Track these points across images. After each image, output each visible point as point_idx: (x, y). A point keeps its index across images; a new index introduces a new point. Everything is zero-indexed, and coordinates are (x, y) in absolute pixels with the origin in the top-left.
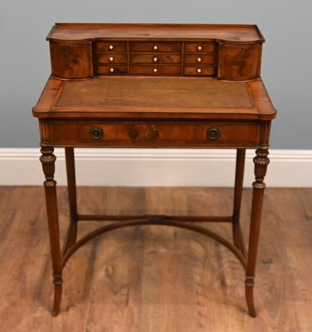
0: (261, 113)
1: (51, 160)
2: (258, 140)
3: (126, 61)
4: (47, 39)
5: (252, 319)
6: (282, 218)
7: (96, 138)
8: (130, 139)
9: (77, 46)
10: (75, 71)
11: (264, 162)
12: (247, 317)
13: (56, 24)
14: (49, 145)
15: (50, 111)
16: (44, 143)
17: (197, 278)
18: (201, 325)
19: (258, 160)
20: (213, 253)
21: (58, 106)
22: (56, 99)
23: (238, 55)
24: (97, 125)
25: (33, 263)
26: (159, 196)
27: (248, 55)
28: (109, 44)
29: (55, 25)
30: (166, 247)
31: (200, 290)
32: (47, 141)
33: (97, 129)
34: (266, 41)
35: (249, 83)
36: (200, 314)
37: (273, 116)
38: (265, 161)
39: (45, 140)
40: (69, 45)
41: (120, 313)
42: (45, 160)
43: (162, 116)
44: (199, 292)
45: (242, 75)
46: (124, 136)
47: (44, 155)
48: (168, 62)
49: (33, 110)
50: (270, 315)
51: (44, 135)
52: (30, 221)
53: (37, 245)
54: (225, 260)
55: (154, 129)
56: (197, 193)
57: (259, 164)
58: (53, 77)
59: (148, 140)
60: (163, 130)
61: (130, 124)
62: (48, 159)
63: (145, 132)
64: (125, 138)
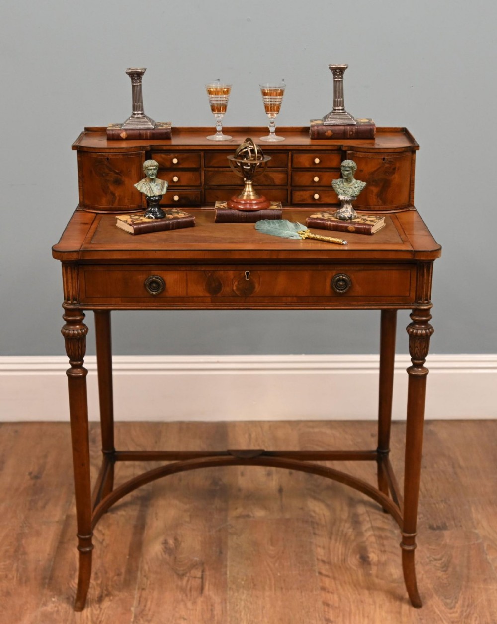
0: (416, 249)
1: (80, 331)
2: (413, 295)
3: (199, 182)
4: (74, 147)
5: (414, 610)
6: (462, 463)
7: (154, 293)
8: (207, 295)
9: (121, 157)
10: (118, 198)
11: (424, 332)
12: (405, 607)
13: (86, 129)
14: (77, 306)
15: (81, 249)
16: (69, 304)
17: (320, 552)
18: (328, 620)
19: (414, 329)
20: (345, 515)
21: (93, 244)
22: (90, 235)
23: (378, 169)
24: (156, 273)
25: (38, 534)
26: (250, 435)
27: (394, 169)
28: (172, 155)
29: (83, 130)
30: (265, 508)
31: (324, 569)
32: (74, 299)
33: (156, 278)
34: (420, 147)
35: (397, 214)
36: (326, 604)
37: (436, 252)
38: (425, 330)
39: (71, 298)
40: (109, 155)
41: (189, 604)
42: (71, 332)
43: (258, 256)
44: (324, 572)
45: (384, 202)
46: (198, 290)
47: (70, 323)
48: (267, 184)
49: (54, 249)
50: (446, 604)
51: (70, 290)
52: (30, 474)
53: (44, 507)
54: (366, 526)
55: (247, 278)
56: (316, 430)
57: (417, 333)
58: (81, 210)
59: (236, 296)
60: (261, 279)
61: (209, 271)
62: (76, 330)
63: (232, 283)
64: (201, 294)
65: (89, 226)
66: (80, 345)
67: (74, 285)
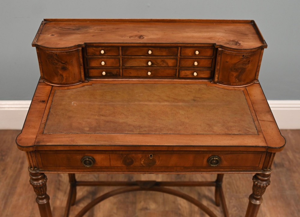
0: (269, 146)
2: (261, 166)
3: (119, 65)
4: (34, 45)
7: (88, 166)
8: (124, 166)
10: (65, 78)
11: (265, 185)
13: (45, 20)
14: (38, 172)
15: (35, 144)
16: (32, 170)
19: (258, 183)
21: (45, 134)
22: (44, 119)
24: (89, 155)
27: (249, 61)
28: (100, 48)
29: (43, 20)
32: (35, 167)
33: (89, 158)
35: (247, 88)
39: (33, 167)
40: (57, 52)
42: (36, 184)
45: (240, 81)
46: (118, 163)
48: (163, 66)
51: (31, 163)
55: (151, 158)
57: (260, 186)
58: (42, 81)
59: (143, 166)
60: (160, 158)
61: (125, 154)
63: (141, 160)
64: (119, 165)
67: (34, 160)
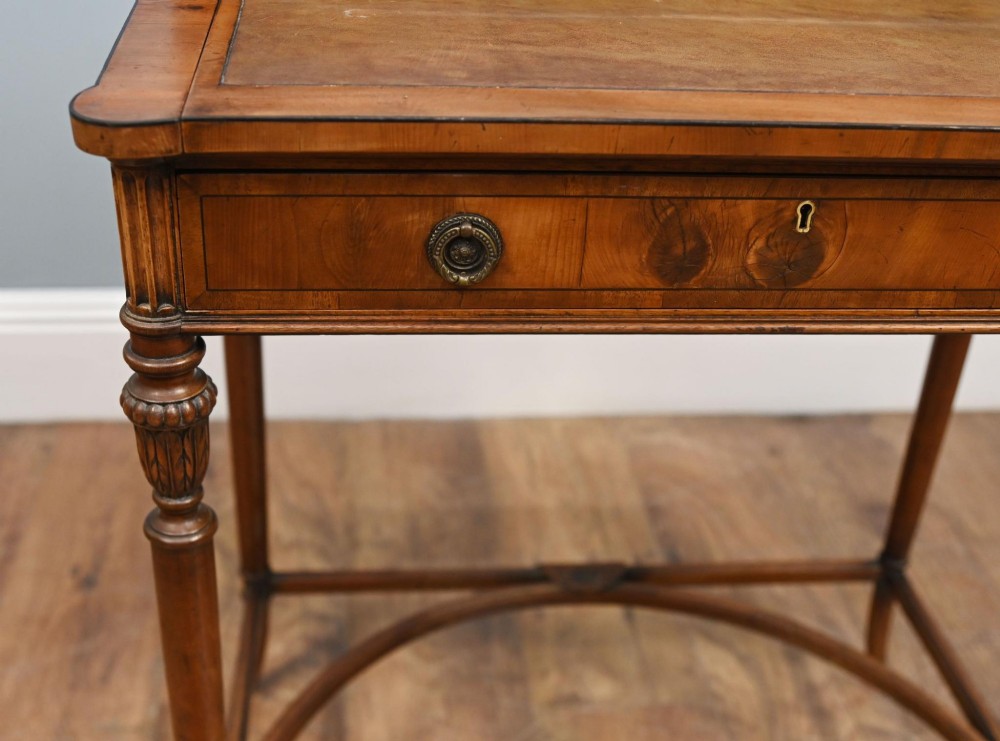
1: (187, 406)
7: (464, 279)
8: (652, 281)
14: (176, 323)
15: (185, 115)
16: (146, 313)
21: (232, 88)
22: (215, 49)
24: (473, 203)
32: (163, 296)
33: (472, 224)
39: (151, 294)
42: (157, 409)
43: (872, 150)
46: (625, 265)
47: (145, 379)
51: (146, 263)
52: (75, 571)
53: (105, 679)
55: (803, 225)
59: (755, 287)
60: (850, 231)
61: (669, 198)
62: (175, 400)
63: (747, 243)
64: (630, 280)
65: (209, 17)
66: (188, 449)
67: (160, 247)
